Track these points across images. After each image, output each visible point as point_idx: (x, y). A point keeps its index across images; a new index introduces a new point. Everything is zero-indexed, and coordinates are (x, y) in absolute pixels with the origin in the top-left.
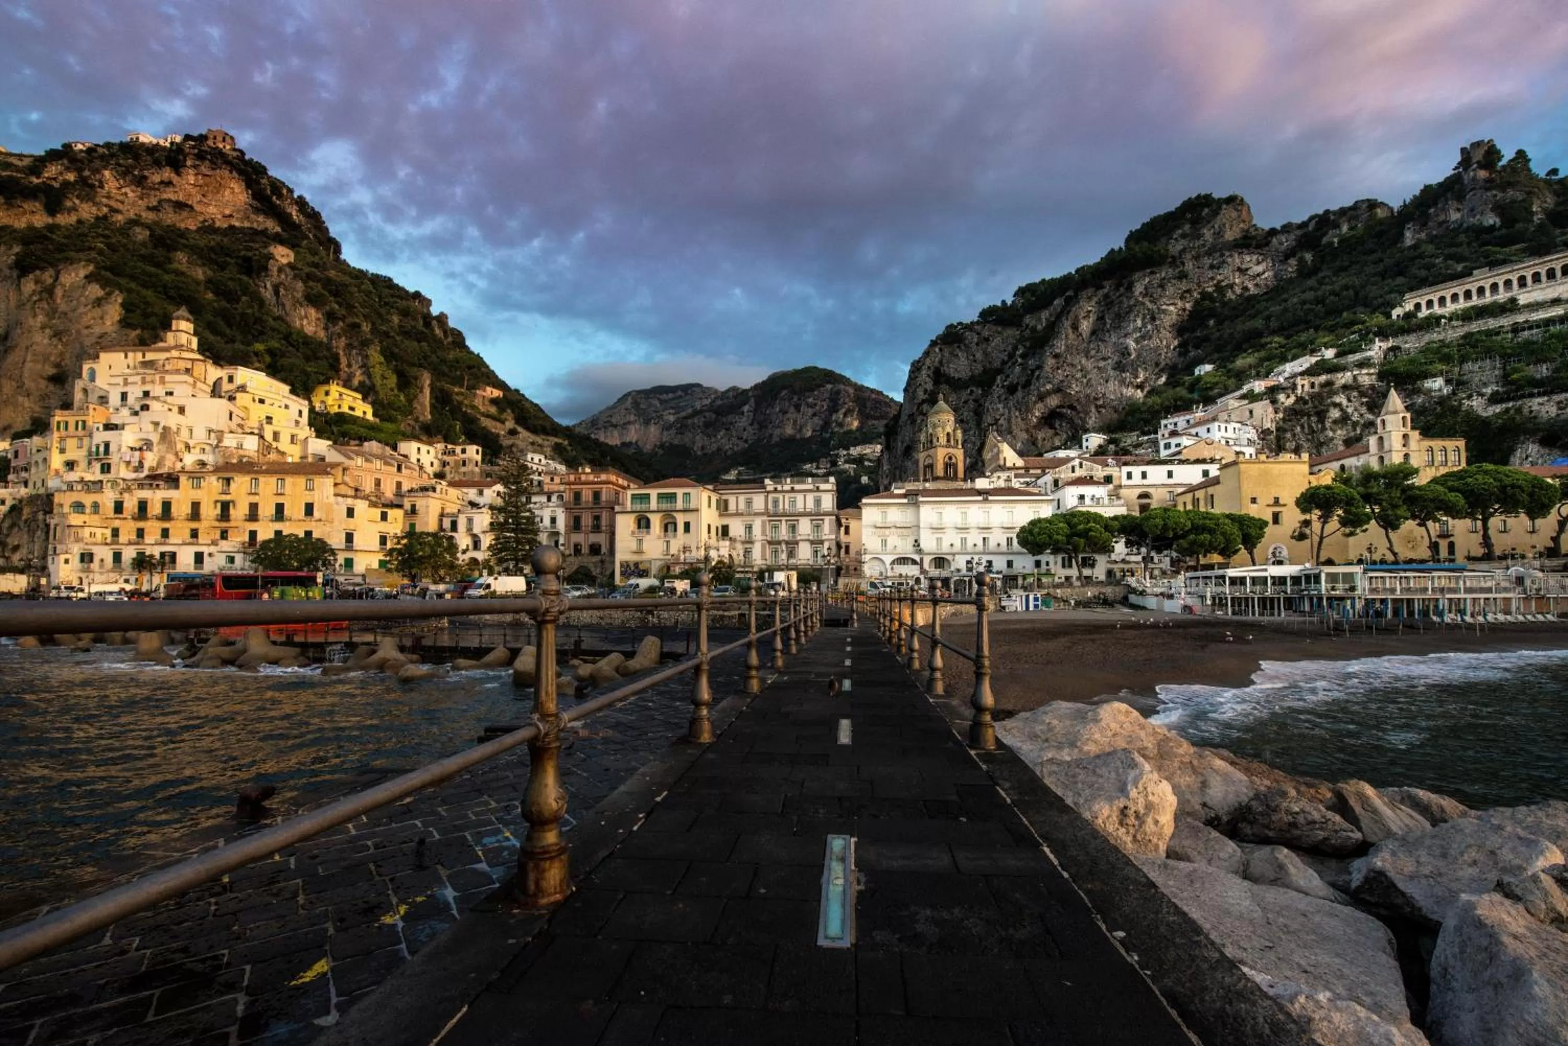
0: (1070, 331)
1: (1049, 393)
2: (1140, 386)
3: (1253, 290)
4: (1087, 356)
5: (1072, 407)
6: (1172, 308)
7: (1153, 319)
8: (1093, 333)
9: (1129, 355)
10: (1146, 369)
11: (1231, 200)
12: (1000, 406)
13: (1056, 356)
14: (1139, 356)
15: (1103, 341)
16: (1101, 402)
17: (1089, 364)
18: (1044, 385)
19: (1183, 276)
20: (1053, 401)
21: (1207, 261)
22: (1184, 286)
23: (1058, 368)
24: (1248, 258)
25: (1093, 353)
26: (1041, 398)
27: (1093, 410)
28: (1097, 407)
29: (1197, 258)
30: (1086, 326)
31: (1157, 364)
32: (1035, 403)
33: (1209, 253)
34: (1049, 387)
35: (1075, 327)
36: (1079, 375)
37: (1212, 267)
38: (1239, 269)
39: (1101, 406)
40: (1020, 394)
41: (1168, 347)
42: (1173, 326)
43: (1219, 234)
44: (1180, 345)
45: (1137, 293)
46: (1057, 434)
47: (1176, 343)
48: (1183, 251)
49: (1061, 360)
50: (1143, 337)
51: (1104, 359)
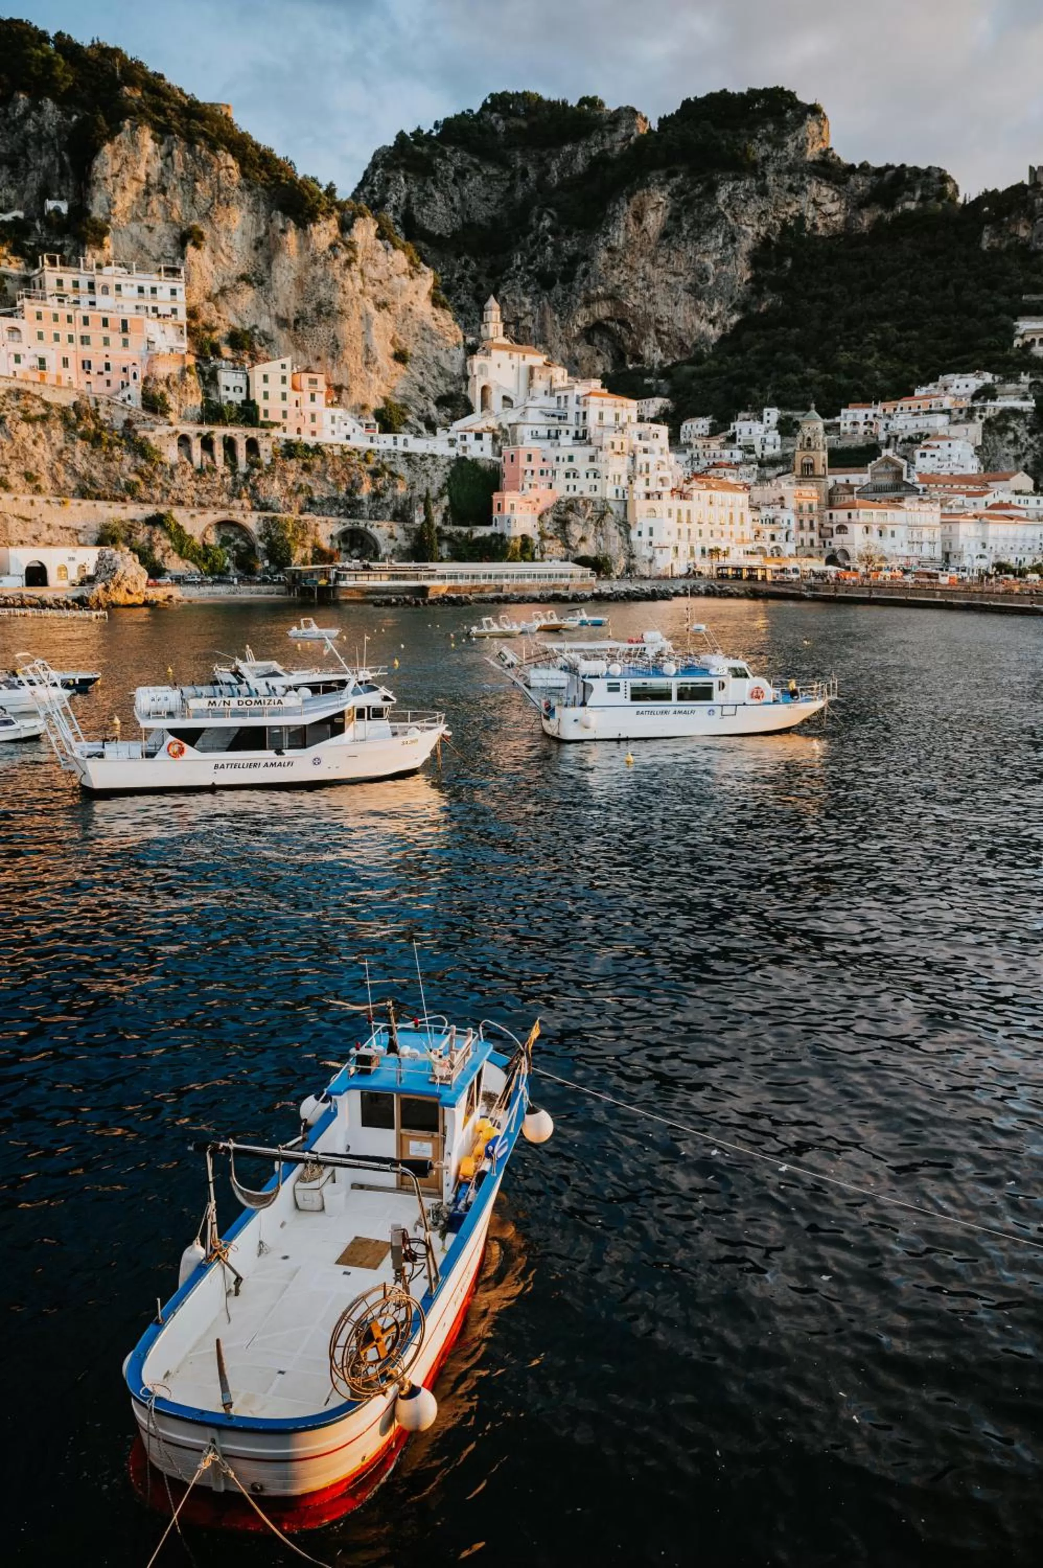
0: (631, 220)
1: (598, 298)
2: (712, 322)
3: (821, 231)
4: (653, 262)
5: (623, 322)
6: (749, 230)
7: (733, 240)
8: (665, 234)
9: (707, 279)
10: (721, 302)
11: (815, 110)
12: (527, 300)
13: (611, 250)
14: (716, 283)
15: (676, 250)
16: (665, 328)
17: (655, 274)
18: (595, 287)
19: (763, 192)
20: (603, 310)
21: (787, 180)
22: (763, 204)
23: (613, 267)
24: (825, 191)
25: (661, 261)
26: (588, 303)
27: (652, 333)
28: (658, 331)
29: (778, 172)
30: (654, 221)
31: (731, 298)
32: (581, 306)
33: (790, 171)
34: (601, 290)
35: (639, 218)
36: (640, 284)
37: (791, 189)
38: (814, 202)
39: (664, 333)
40: (558, 290)
41: (741, 279)
42: (748, 253)
43: (801, 149)
44: (752, 280)
45: (720, 201)
46: (598, 354)
47: (748, 275)
48: (766, 159)
49: (618, 257)
50: (723, 261)
51: (675, 274)
